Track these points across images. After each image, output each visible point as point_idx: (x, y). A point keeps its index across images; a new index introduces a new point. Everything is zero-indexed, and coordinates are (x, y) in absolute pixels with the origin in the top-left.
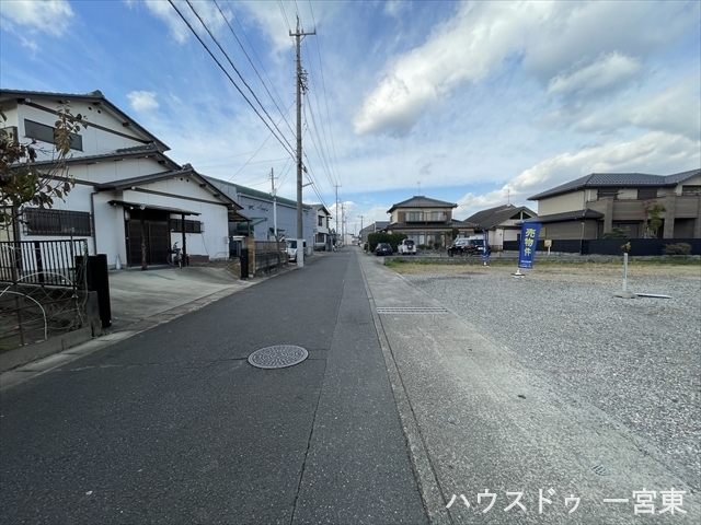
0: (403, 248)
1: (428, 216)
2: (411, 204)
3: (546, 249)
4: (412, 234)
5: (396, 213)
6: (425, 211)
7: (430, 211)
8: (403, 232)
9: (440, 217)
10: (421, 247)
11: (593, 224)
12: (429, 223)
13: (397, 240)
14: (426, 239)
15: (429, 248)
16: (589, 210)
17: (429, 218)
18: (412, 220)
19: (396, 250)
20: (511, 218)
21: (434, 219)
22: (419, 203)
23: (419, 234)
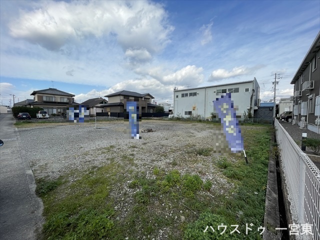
0: (40, 115)
1: (58, 99)
2: (47, 92)
3: (109, 116)
4: (48, 108)
5: (36, 96)
6: (56, 96)
7: (59, 97)
8: (41, 107)
9: (65, 100)
10: (54, 115)
11: (122, 107)
12: (59, 103)
13: (36, 111)
14: (57, 111)
15: (58, 115)
16: (121, 103)
17: (59, 101)
18: (48, 100)
19: (35, 117)
20: (100, 103)
21: (62, 101)
22: (53, 92)
23: (53, 108)
